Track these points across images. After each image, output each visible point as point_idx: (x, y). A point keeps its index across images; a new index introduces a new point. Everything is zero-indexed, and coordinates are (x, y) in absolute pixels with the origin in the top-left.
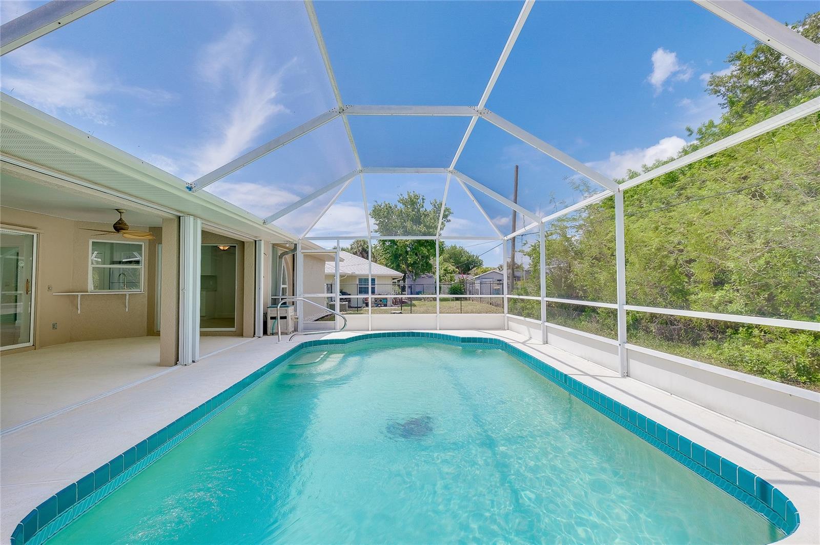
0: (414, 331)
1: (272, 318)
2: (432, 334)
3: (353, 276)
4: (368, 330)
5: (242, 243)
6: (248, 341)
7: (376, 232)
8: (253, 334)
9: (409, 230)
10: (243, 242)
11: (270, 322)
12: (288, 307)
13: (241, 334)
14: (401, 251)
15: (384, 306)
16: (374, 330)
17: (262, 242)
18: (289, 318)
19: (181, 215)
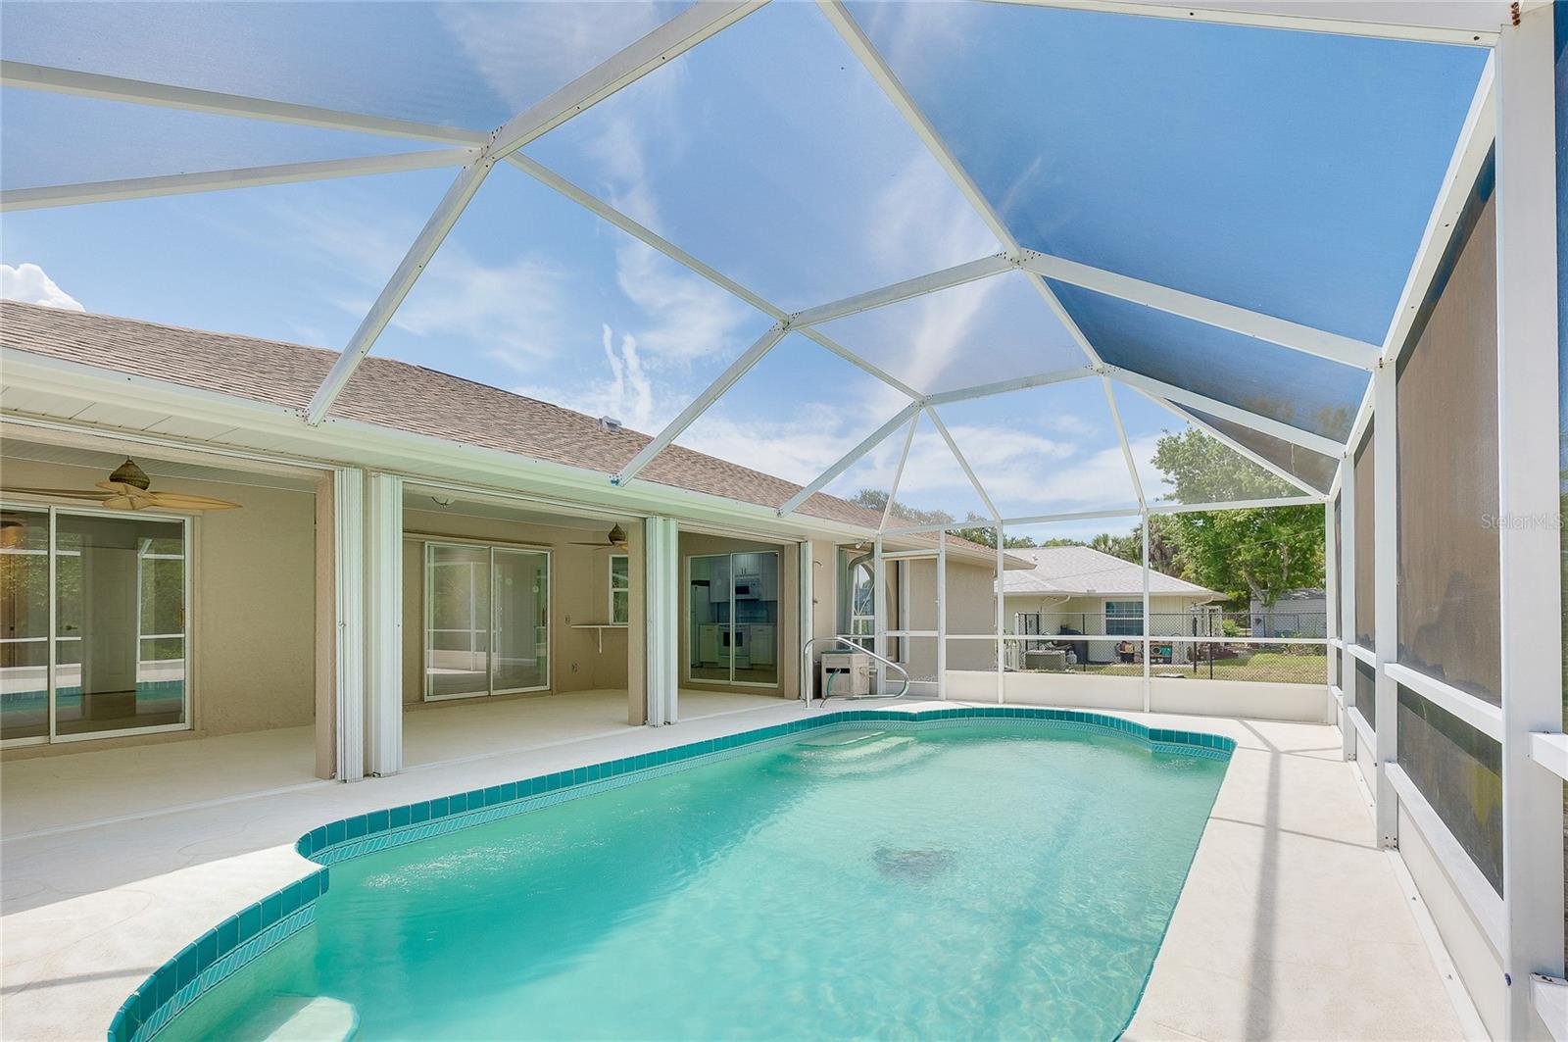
0: (1072, 710)
1: (830, 671)
2: (1105, 718)
3: (1090, 598)
4: (997, 702)
5: (781, 548)
6: (781, 704)
7: (1170, 498)
8: (797, 693)
9: (1247, 489)
10: (783, 546)
11: (825, 676)
12: (850, 652)
13: (780, 694)
14: (1228, 537)
15: (1164, 663)
16: (1009, 703)
17: (810, 546)
18: (855, 673)
19: (645, 516)
